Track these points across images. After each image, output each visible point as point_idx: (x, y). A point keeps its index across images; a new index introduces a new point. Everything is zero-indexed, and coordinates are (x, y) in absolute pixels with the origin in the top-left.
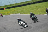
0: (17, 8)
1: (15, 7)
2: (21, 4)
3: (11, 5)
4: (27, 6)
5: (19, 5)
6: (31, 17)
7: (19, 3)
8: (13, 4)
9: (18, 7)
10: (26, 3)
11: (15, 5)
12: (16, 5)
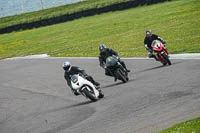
0: (34, 30)
1: (24, 29)
2: (50, 16)
3: (10, 19)
4: (76, 21)
5: (43, 17)
6: (102, 64)
7: (43, 11)
8: (19, 16)
9: (37, 27)
10: (71, 11)
11: (24, 20)
12: (30, 20)
